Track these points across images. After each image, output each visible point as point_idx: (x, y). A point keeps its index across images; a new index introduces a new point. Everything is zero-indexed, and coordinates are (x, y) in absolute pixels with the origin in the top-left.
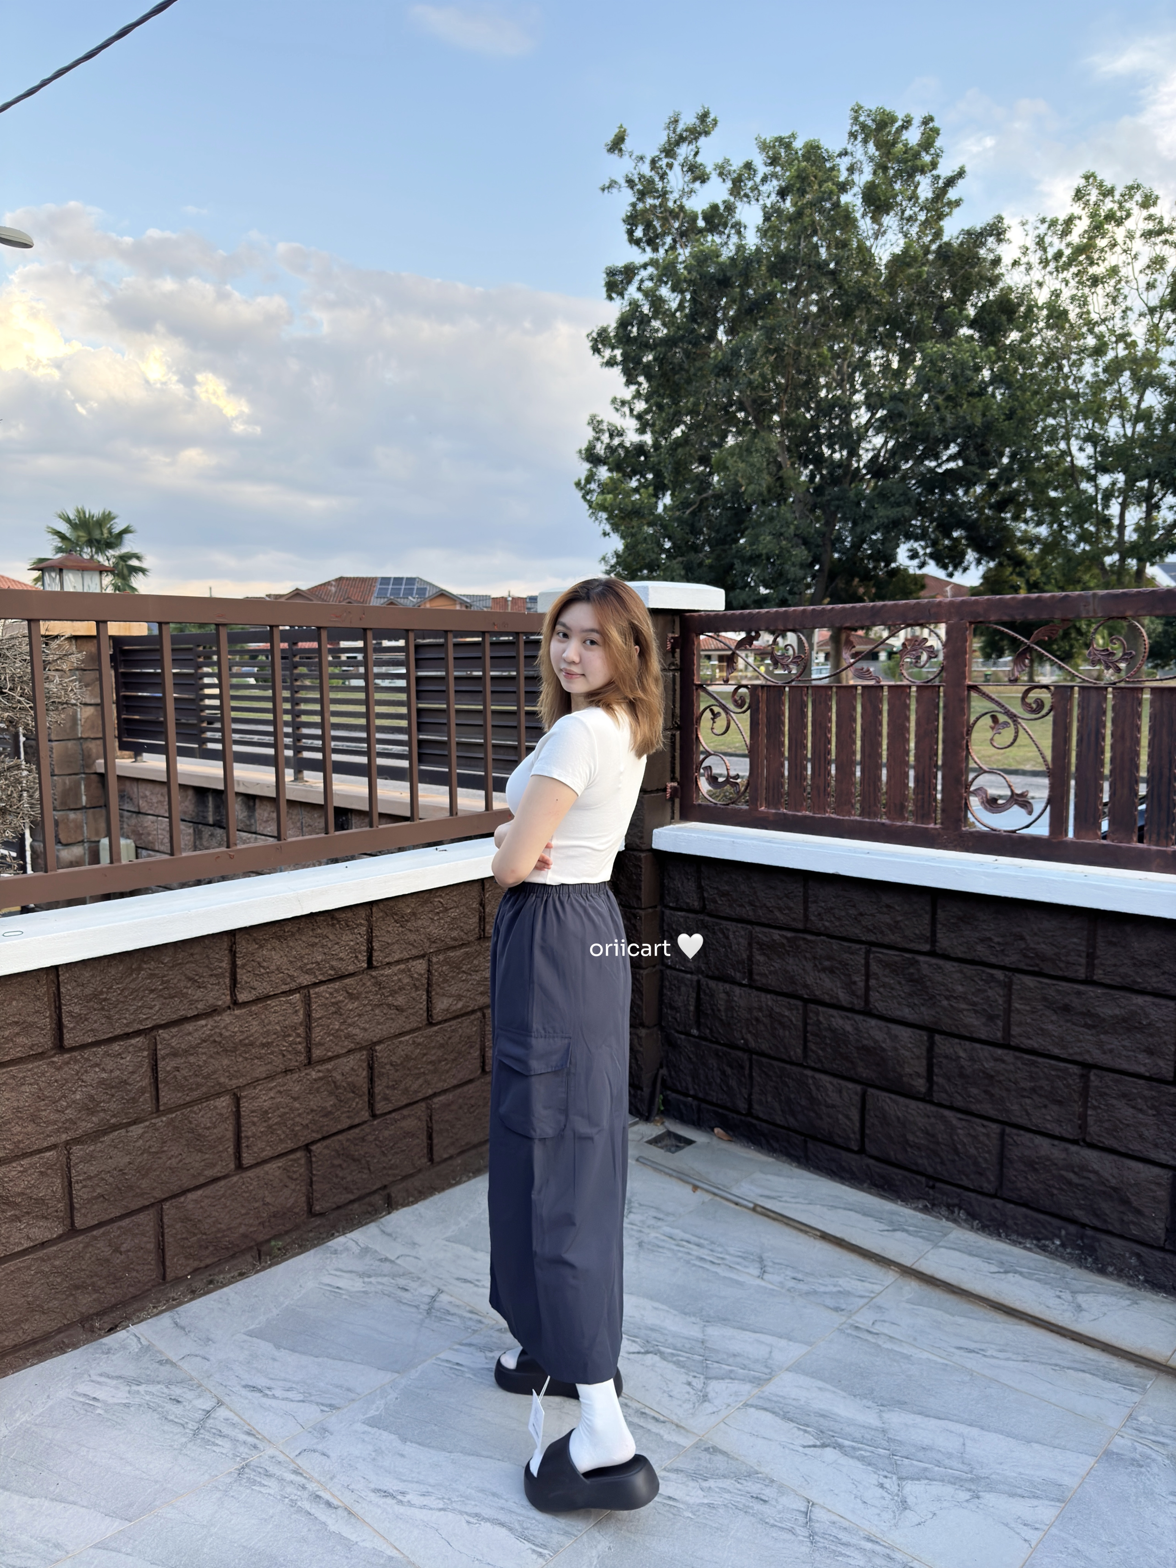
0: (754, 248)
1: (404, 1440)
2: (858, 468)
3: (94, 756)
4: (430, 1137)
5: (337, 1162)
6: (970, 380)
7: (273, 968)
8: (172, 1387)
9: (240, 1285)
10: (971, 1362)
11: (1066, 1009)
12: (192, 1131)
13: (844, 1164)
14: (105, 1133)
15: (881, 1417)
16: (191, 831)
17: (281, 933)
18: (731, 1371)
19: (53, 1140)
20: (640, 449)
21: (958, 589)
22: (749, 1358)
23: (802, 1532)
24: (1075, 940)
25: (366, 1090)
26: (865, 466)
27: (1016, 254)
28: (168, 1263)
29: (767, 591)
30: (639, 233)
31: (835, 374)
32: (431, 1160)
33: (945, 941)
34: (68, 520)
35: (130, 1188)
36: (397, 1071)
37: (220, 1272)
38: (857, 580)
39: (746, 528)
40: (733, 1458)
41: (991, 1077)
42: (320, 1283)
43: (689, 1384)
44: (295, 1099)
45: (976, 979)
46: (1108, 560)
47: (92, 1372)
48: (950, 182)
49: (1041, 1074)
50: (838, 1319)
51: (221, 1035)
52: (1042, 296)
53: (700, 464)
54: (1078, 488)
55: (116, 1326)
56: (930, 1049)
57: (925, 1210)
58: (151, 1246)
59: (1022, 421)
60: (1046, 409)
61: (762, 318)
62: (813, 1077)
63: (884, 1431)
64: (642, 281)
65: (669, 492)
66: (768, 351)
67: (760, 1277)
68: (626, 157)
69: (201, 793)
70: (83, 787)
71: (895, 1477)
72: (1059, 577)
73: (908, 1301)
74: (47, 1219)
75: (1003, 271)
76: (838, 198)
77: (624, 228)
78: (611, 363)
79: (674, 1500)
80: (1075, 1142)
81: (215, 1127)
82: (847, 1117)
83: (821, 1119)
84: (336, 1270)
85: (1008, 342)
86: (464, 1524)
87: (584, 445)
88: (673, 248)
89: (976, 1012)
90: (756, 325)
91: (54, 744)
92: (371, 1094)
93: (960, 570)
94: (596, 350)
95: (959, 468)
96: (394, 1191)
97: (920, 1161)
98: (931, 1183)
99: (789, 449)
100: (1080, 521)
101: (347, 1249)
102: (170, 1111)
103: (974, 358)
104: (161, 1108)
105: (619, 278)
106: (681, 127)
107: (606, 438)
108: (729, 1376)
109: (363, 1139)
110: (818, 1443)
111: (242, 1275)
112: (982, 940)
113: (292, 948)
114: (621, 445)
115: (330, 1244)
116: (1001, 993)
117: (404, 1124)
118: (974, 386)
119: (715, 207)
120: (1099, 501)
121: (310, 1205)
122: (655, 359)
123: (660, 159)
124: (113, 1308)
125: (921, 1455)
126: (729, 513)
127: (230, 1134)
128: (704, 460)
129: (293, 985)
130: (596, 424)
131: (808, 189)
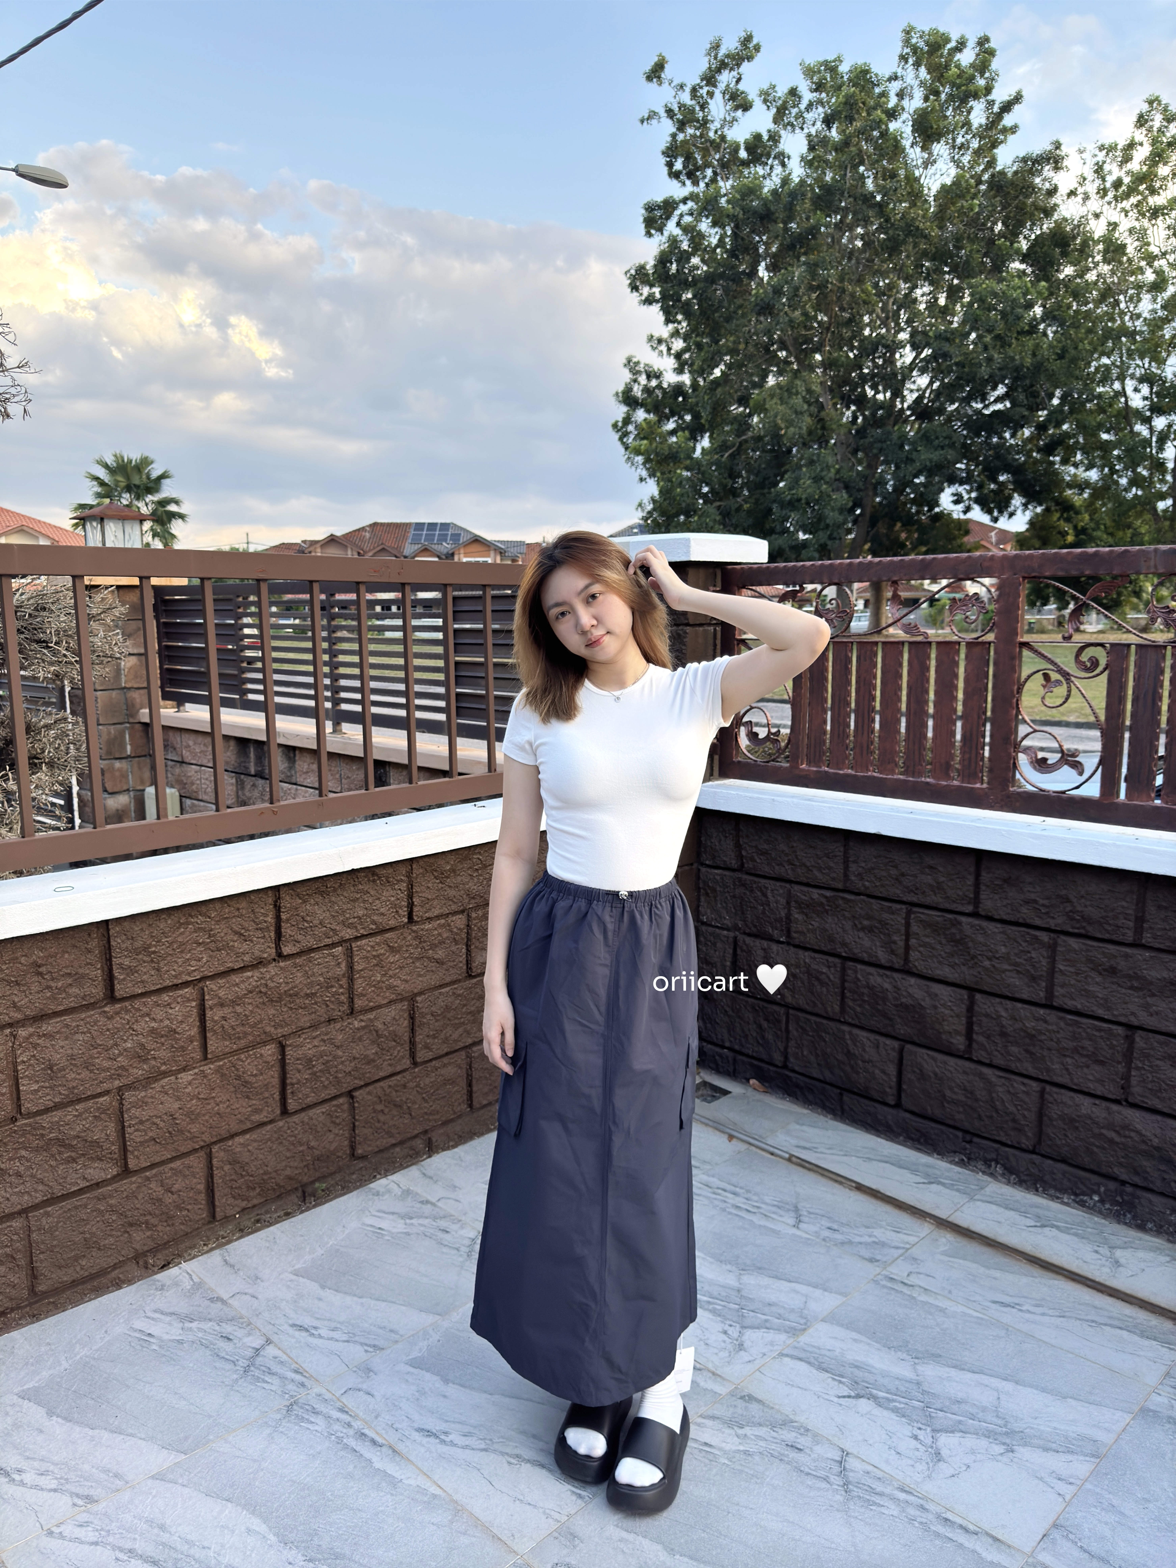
0: (797, 180)
1: (446, 1381)
2: (902, 410)
3: (138, 706)
4: (470, 1085)
5: (379, 1107)
6: (1019, 318)
7: (316, 922)
8: (224, 1325)
9: (286, 1225)
10: (1008, 1316)
11: (1112, 971)
12: (238, 1078)
13: (879, 1117)
14: (156, 1079)
15: (915, 1370)
16: (234, 781)
17: (324, 889)
18: (766, 1321)
19: (105, 1086)
20: (678, 389)
21: (1004, 536)
22: (784, 1308)
23: (837, 1481)
24: (1124, 904)
25: (407, 1038)
26: (909, 408)
27: (1073, 185)
28: (217, 1203)
29: (807, 536)
30: (678, 165)
31: (879, 311)
32: (471, 1106)
33: (989, 903)
34: (106, 466)
35: (181, 1132)
36: (437, 1021)
37: (267, 1212)
38: (899, 525)
39: (786, 472)
40: (768, 1407)
41: (1032, 1037)
42: (364, 1224)
43: (725, 1332)
44: (338, 1047)
45: (1020, 940)
46: (1161, 505)
47: (147, 1308)
48: (1007, 107)
49: (1084, 1034)
50: (873, 1270)
51: (266, 985)
52: (1098, 229)
53: (740, 405)
54: (1132, 431)
55: (169, 1263)
56: (970, 1009)
57: (961, 1164)
58: (201, 1187)
59: (1074, 360)
60: (1100, 349)
61: (805, 254)
62: (850, 1033)
63: (918, 1384)
64: (681, 216)
65: (708, 434)
66: (812, 289)
67: (796, 1226)
68: (665, 85)
69: (243, 743)
70: (127, 736)
71: (929, 1429)
72: (1109, 523)
73: (944, 1253)
74: (102, 1160)
75: (1059, 202)
76: (887, 125)
77: (663, 160)
78: (649, 301)
79: (710, 1446)
80: (1117, 1102)
81: (262, 1074)
82: (884, 1072)
83: (857, 1073)
84: (379, 1211)
85: (1062, 276)
86: (506, 1465)
87: (621, 388)
88: (714, 180)
89: (1018, 972)
90: (799, 261)
91: (99, 693)
92: (412, 1043)
93: (1006, 514)
94: (634, 288)
95: (1007, 409)
96: (435, 1136)
97: (957, 1117)
98: (968, 1137)
99: (831, 390)
100: (1133, 464)
101: (389, 1191)
102: (218, 1058)
103: (1025, 295)
104: (209, 1056)
105: (658, 213)
106: (722, 51)
107: (643, 379)
108: (764, 1326)
109: (405, 1086)
110: (853, 1394)
111: (288, 1215)
112: (1027, 902)
113: (335, 903)
114: (659, 386)
115: (372, 1185)
116: (1045, 954)
117: (443, 1071)
118: (1024, 325)
119: (758, 137)
120: (1154, 444)
121: (353, 1148)
122: (694, 297)
123: (701, 88)
124: (165, 1245)
125: (955, 1408)
126: (768, 457)
127: (276, 1081)
128: (743, 401)
129: (336, 939)
130: (631, 365)
131: (856, 116)
